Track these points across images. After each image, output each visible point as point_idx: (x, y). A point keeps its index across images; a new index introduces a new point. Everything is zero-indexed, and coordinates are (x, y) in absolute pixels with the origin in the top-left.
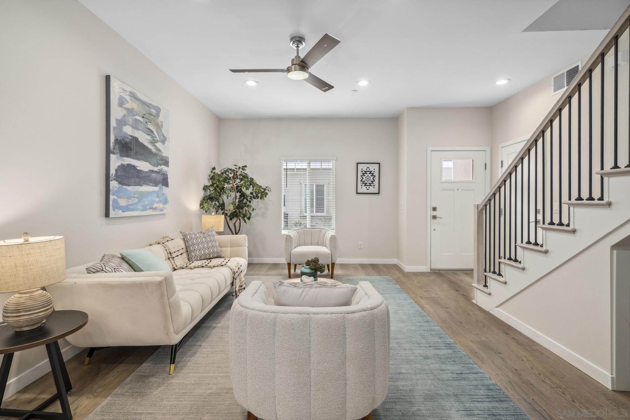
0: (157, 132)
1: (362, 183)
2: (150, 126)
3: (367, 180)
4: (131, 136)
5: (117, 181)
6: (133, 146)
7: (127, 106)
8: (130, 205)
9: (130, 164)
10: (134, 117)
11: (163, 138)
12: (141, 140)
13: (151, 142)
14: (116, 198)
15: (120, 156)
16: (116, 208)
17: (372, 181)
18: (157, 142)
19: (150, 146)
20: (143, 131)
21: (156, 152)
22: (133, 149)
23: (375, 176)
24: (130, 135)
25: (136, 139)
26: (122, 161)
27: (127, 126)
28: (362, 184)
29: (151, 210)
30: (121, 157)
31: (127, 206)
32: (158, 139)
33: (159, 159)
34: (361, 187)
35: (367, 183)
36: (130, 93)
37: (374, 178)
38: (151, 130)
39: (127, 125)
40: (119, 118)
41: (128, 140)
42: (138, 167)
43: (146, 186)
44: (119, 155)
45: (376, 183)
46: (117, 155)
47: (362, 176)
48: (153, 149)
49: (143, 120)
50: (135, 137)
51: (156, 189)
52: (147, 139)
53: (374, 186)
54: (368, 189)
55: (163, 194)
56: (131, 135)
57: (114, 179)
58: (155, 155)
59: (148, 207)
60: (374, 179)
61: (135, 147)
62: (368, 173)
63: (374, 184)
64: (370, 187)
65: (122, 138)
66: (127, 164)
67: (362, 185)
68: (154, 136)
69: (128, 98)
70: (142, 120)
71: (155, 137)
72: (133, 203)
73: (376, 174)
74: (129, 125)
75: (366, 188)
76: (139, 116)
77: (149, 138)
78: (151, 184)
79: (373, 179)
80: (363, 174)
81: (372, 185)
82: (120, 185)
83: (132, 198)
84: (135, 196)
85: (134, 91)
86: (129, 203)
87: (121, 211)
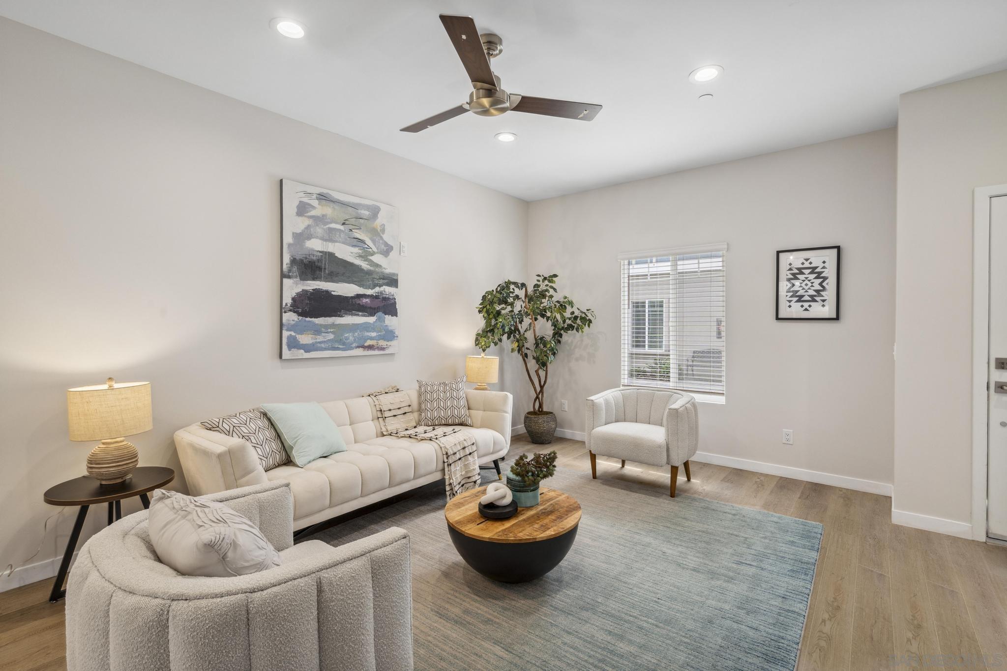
0: (374, 241)
1: (791, 297)
2: (358, 234)
3: (803, 289)
4: (320, 252)
5: (295, 312)
6: (325, 264)
7: (313, 213)
8: (320, 343)
9: (319, 289)
10: (327, 226)
11: (385, 248)
12: (339, 255)
13: (360, 256)
14: (293, 334)
15: (301, 280)
16: (294, 347)
17: (817, 291)
18: (373, 254)
19: (358, 262)
20: (343, 243)
21: (372, 268)
22: (325, 269)
23: (825, 278)
24: (318, 251)
25: (331, 255)
26: (304, 286)
27: (312, 240)
28: (791, 299)
29: (361, 349)
30: (302, 282)
31: (313, 344)
32: (375, 249)
33: (378, 277)
34: (788, 304)
35: (803, 296)
36: (318, 196)
37: (823, 282)
38: (360, 239)
39: (313, 238)
40: (299, 231)
41: (314, 258)
42: (334, 291)
43: (350, 316)
44: (299, 279)
45: (830, 294)
46: (295, 279)
47: (792, 279)
48: (365, 265)
49: (345, 227)
50: (329, 253)
51: (371, 320)
52: (352, 253)
53: (824, 301)
54: (806, 310)
55: (387, 326)
56: (320, 250)
57: (290, 310)
58: (369, 273)
59: (354, 345)
60: (824, 284)
61: (328, 266)
62: (807, 271)
63: (822, 296)
64: (811, 304)
65: (304, 256)
66: (312, 290)
67: (790, 301)
68: (366, 246)
69: (315, 203)
70: (342, 228)
71: (367, 248)
72: (326, 340)
73: (830, 272)
74: (317, 237)
75: (802, 306)
76: (336, 223)
77: (356, 250)
78: (360, 314)
79: (821, 284)
80: (794, 274)
81: (817, 299)
82: (300, 318)
83: (323, 334)
84: (329, 330)
85: (325, 191)
86: (318, 340)
87: (302, 351)
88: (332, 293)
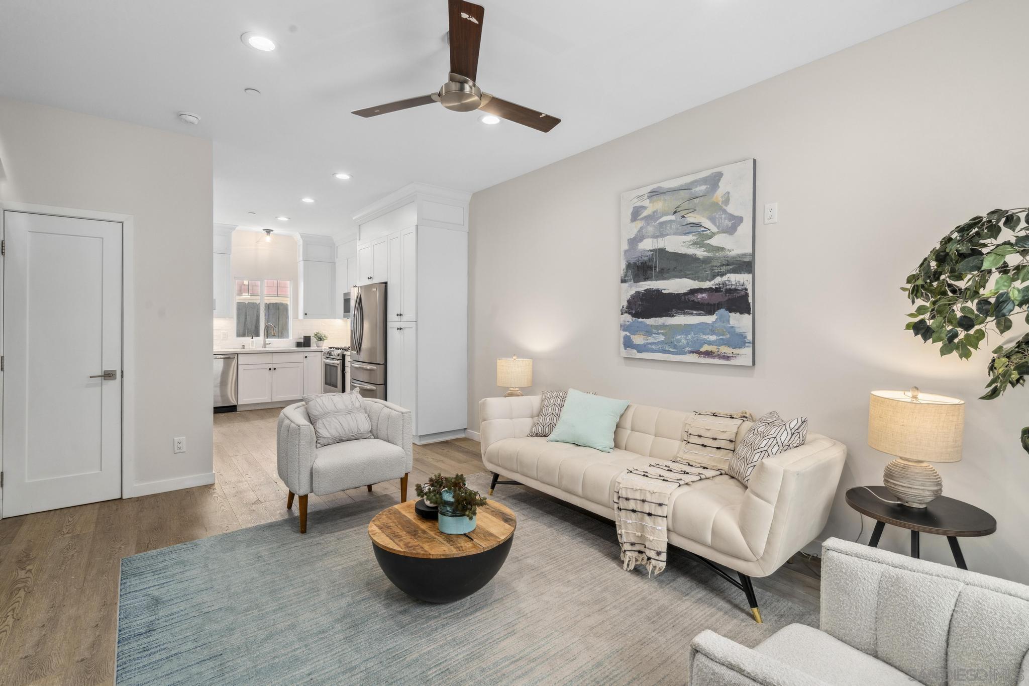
0: (712, 220)
2: (692, 218)
4: (651, 251)
5: (629, 313)
6: (656, 262)
7: (645, 213)
8: (651, 344)
9: (650, 289)
10: (658, 222)
11: (730, 224)
12: (670, 249)
13: (695, 243)
14: (628, 334)
15: (634, 282)
16: (629, 347)
18: (713, 235)
19: (691, 251)
20: (675, 234)
21: (710, 255)
22: (656, 267)
24: (648, 251)
25: (662, 252)
26: (637, 288)
27: (644, 240)
29: (696, 355)
30: (635, 284)
31: (644, 345)
32: (714, 229)
33: (719, 264)
36: (649, 194)
38: (694, 224)
39: (645, 239)
40: (632, 236)
41: (646, 259)
42: (665, 289)
43: (683, 316)
44: (632, 282)
46: (629, 283)
48: (700, 253)
49: (676, 216)
50: (659, 249)
51: (710, 319)
52: (684, 242)
55: (732, 327)
56: (651, 248)
57: (626, 312)
58: (706, 261)
59: (687, 349)
61: (659, 263)
65: (637, 259)
66: (644, 290)
68: (703, 229)
69: (646, 203)
70: (673, 217)
71: (703, 231)
72: (656, 341)
74: (648, 237)
76: (667, 214)
77: (690, 238)
78: (695, 312)
82: (634, 319)
83: (654, 335)
84: (660, 331)
85: (655, 186)
86: (649, 342)
87: (635, 351)
88: (663, 291)
